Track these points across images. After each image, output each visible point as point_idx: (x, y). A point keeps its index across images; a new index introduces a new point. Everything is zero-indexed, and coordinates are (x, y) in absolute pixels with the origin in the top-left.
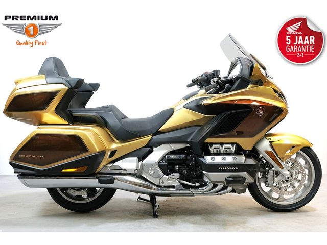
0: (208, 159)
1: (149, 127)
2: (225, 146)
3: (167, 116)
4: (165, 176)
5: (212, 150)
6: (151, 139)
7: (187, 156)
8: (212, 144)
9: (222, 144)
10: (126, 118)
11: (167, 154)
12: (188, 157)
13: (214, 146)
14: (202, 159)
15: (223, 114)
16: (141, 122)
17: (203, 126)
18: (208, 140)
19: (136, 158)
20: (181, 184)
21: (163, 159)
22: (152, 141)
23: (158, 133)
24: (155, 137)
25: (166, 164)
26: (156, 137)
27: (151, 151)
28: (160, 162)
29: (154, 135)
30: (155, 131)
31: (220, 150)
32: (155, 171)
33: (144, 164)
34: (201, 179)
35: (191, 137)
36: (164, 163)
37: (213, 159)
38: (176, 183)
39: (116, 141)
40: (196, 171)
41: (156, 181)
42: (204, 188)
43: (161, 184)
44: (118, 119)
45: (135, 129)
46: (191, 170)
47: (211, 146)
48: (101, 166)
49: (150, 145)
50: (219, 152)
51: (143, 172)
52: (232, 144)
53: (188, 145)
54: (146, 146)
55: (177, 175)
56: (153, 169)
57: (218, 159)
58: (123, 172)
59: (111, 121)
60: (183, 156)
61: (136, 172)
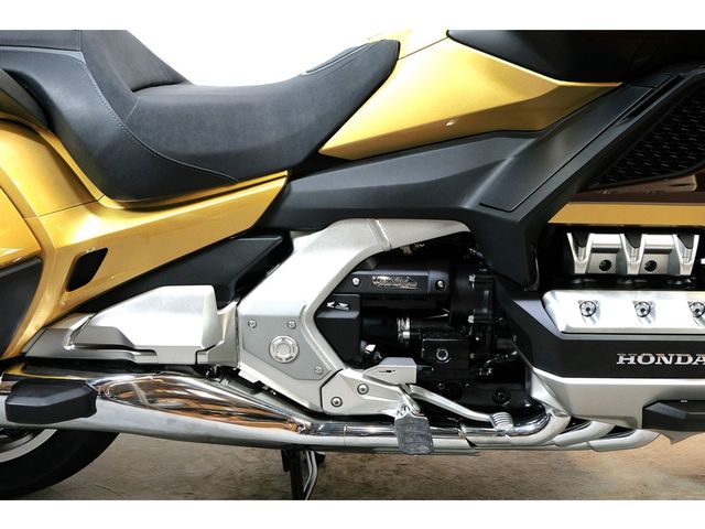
0: (564, 311)
1: (270, 134)
2: (648, 240)
3: (364, 79)
4: (349, 373)
5: (583, 261)
6: (282, 195)
7: (452, 278)
8: (582, 232)
9: (633, 233)
10: (176, 80)
11: (362, 266)
12: (461, 284)
13: (595, 239)
14: (530, 307)
15: (662, 79)
16: (235, 109)
17: (542, 140)
18: (570, 214)
19: (207, 291)
20: (425, 407)
21: (339, 292)
22: (288, 203)
23: (317, 162)
24: (301, 185)
25: (354, 315)
26: (303, 186)
27: (283, 252)
28: (323, 307)
29: (297, 173)
30: (300, 155)
31: (621, 261)
32: (302, 348)
33: (248, 318)
34: (517, 387)
35: (481, 190)
36: (345, 313)
37: (591, 311)
38: (400, 407)
39: (105, 201)
40: (494, 350)
41: (305, 395)
42: (530, 427)
43: (329, 409)
44: (112, 94)
45: (197, 146)
46: (474, 346)
47: (581, 242)
48: (30, 329)
49: (278, 222)
50: (612, 270)
51: (243, 353)
52: (684, 232)
53: (461, 227)
54: (259, 229)
55: (406, 369)
56: (291, 341)
57: (617, 313)
58: (139, 359)
59: (75, 100)
60: (436, 277)
61: (203, 359)
